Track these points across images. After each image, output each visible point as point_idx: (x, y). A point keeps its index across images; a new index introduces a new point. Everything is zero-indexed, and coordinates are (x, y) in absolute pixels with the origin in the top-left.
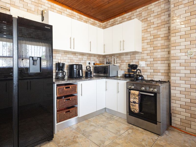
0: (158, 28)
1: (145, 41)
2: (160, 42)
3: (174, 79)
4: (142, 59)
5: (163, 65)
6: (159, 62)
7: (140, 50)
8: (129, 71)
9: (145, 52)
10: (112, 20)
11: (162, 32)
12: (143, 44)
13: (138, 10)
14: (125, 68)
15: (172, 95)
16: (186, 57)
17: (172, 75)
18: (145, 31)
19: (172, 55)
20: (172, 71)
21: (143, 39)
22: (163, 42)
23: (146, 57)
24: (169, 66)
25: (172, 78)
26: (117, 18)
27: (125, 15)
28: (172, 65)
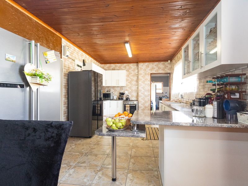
0: (133, 76)
1: (128, 81)
2: (134, 83)
3: (140, 99)
4: (126, 90)
5: (135, 93)
6: (134, 92)
7: (126, 86)
8: (120, 96)
9: (128, 86)
10: (109, 65)
11: (135, 78)
12: (127, 83)
13: (124, 64)
14: (117, 94)
15: (139, 106)
16: (143, 90)
17: (139, 97)
18: (128, 76)
19: (139, 89)
20: (139, 96)
21: (127, 80)
22: (135, 83)
23: (128, 89)
24: (138, 93)
25: (139, 99)
26: (111, 65)
27: (117, 64)
28: (139, 93)
